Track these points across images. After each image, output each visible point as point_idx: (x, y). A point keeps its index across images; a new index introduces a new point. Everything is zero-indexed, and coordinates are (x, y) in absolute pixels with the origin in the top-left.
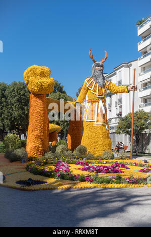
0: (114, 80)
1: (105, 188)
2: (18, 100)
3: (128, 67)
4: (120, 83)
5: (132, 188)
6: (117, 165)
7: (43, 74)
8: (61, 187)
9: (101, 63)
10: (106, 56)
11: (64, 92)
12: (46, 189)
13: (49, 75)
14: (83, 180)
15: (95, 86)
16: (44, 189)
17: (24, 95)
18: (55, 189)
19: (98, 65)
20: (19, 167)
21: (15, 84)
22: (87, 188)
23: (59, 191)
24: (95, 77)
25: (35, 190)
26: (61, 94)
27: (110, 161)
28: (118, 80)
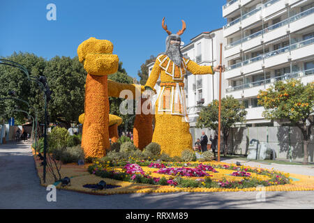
0: (192, 54)
1: (193, 193)
2: (61, 82)
3: (211, 37)
4: (199, 59)
5: (225, 193)
6: (202, 168)
7: (103, 50)
8: (141, 191)
9: (177, 36)
10: (184, 26)
11: (123, 71)
12: (123, 193)
13: (111, 52)
14: (165, 183)
15: (171, 66)
16: (120, 193)
17: (69, 74)
18: (133, 193)
19: (174, 39)
20: (76, 169)
21: (57, 60)
22: (171, 192)
23: (138, 195)
24: (171, 54)
25: (109, 194)
26: (119, 73)
27: (193, 163)
28: (196, 55)
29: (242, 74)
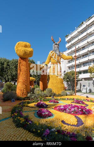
7: (26, 46)
10: (60, 40)
19: (56, 44)
24: (55, 51)
29: (72, 65)
